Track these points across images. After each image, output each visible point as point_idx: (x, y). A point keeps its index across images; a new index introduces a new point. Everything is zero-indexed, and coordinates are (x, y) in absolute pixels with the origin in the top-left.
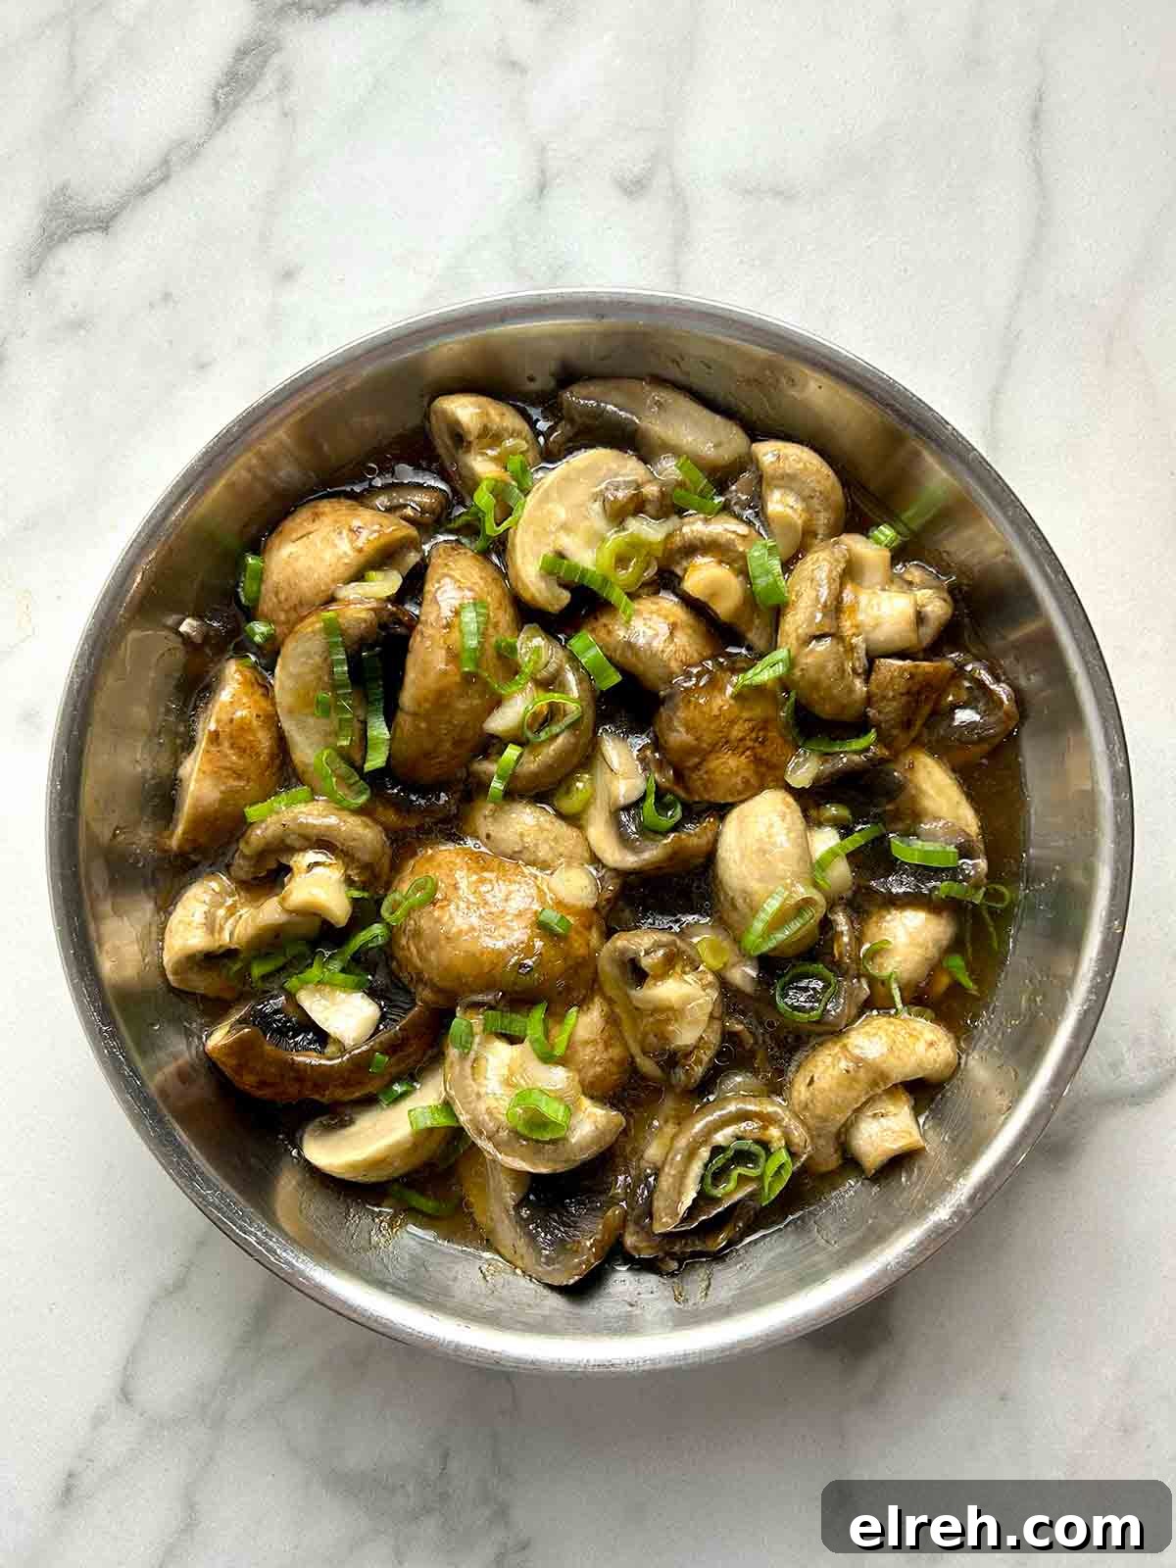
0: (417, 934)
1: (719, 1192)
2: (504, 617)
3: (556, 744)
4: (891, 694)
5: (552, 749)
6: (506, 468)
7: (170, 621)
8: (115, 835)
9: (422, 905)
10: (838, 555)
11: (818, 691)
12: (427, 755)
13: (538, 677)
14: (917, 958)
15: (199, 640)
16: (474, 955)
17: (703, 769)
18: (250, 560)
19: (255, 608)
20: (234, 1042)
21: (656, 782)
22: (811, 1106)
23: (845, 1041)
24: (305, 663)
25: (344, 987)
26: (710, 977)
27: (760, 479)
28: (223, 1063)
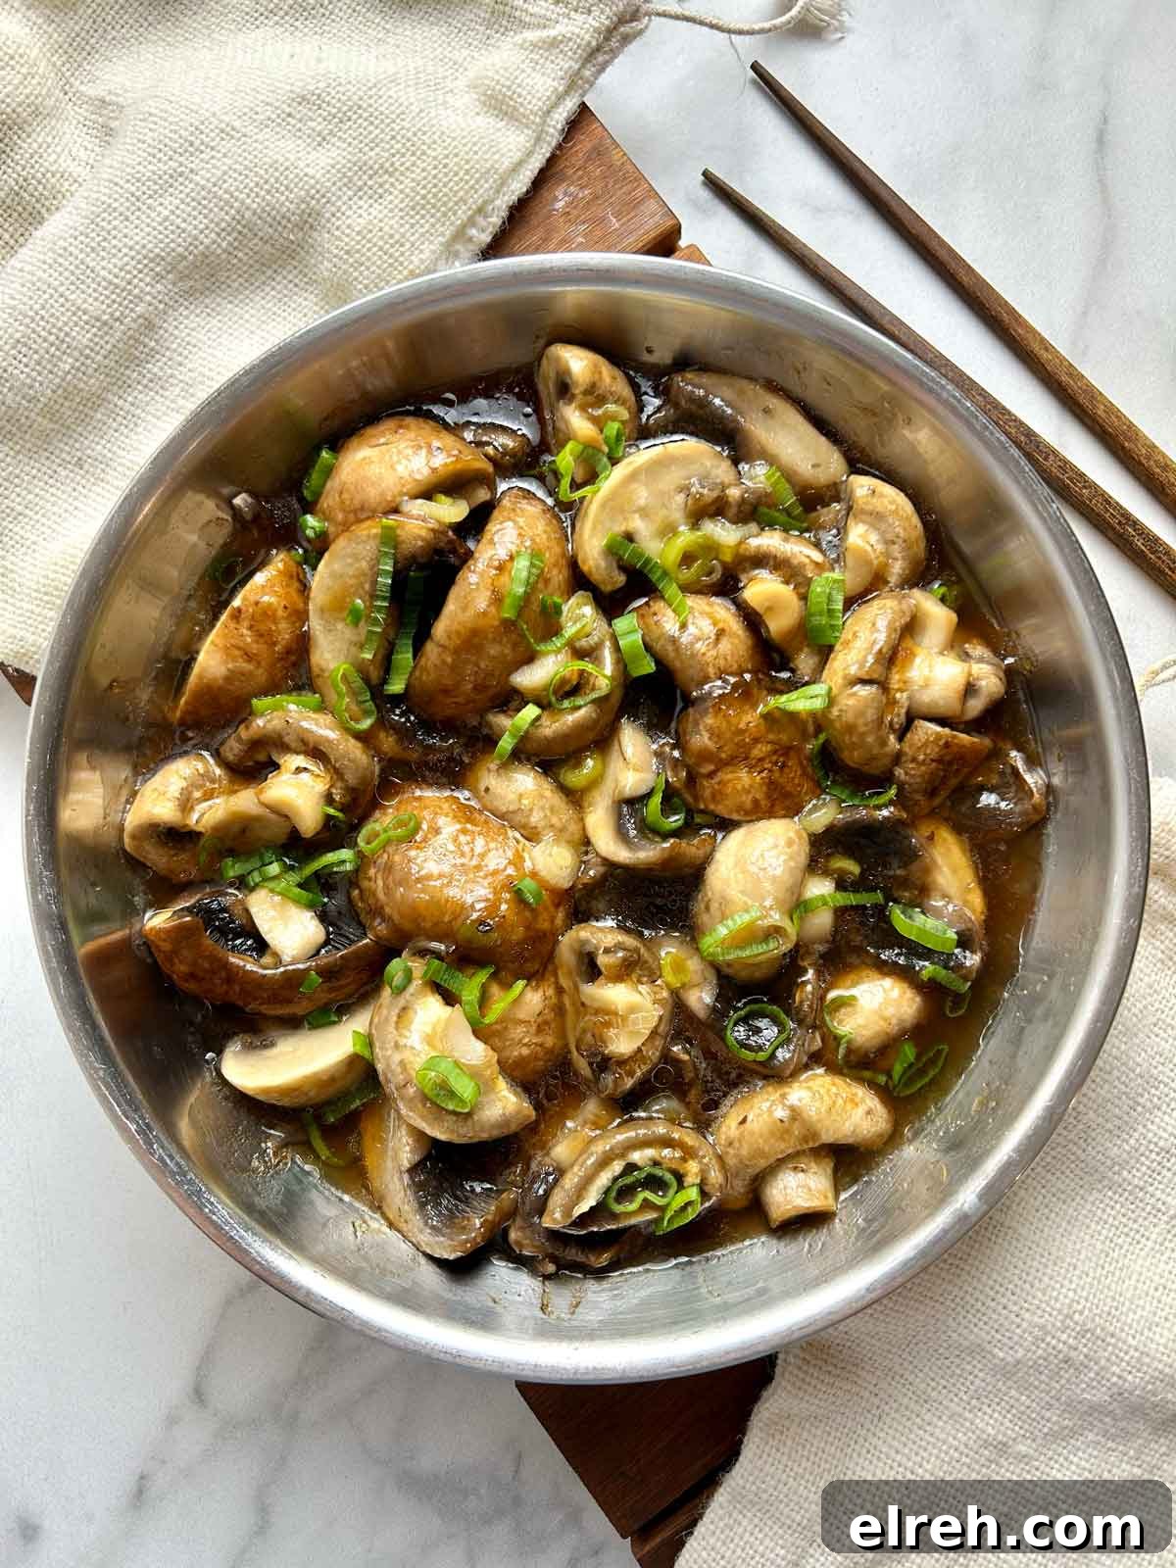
0: (388, 868)
1: (618, 1208)
2: (559, 576)
3: (577, 715)
4: (922, 757)
5: (570, 719)
6: (601, 431)
7: (226, 491)
8: (111, 686)
9: (400, 840)
10: (904, 606)
11: (851, 734)
12: (446, 691)
13: (578, 644)
14: (877, 1028)
15: (249, 517)
16: (439, 901)
17: (716, 780)
18: (325, 454)
19: (315, 502)
20: (174, 927)
21: (667, 781)
22: (736, 1145)
23: (787, 1090)
24: (351, 565)
25: (297, 902)
26: (665, 994)
27: (850, 509)
28: (157, 947)
